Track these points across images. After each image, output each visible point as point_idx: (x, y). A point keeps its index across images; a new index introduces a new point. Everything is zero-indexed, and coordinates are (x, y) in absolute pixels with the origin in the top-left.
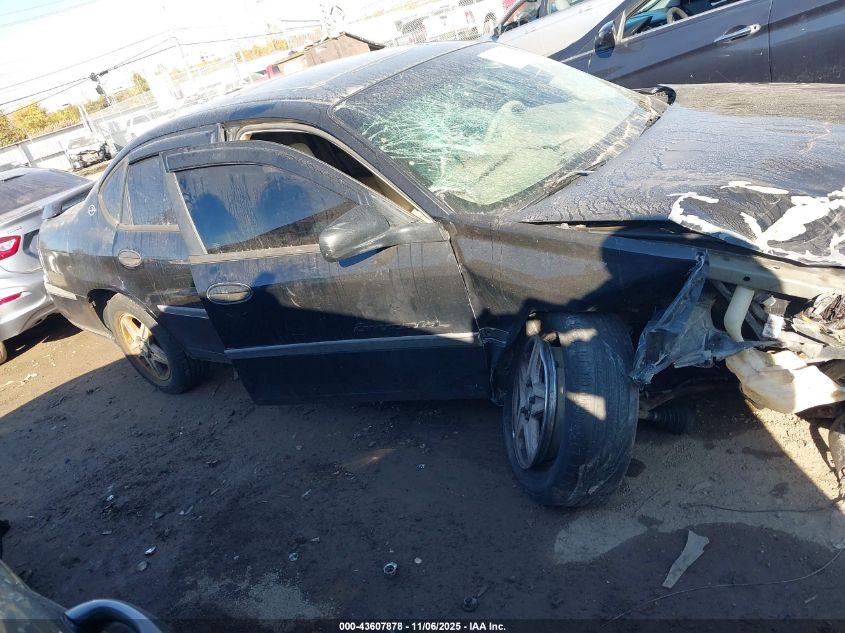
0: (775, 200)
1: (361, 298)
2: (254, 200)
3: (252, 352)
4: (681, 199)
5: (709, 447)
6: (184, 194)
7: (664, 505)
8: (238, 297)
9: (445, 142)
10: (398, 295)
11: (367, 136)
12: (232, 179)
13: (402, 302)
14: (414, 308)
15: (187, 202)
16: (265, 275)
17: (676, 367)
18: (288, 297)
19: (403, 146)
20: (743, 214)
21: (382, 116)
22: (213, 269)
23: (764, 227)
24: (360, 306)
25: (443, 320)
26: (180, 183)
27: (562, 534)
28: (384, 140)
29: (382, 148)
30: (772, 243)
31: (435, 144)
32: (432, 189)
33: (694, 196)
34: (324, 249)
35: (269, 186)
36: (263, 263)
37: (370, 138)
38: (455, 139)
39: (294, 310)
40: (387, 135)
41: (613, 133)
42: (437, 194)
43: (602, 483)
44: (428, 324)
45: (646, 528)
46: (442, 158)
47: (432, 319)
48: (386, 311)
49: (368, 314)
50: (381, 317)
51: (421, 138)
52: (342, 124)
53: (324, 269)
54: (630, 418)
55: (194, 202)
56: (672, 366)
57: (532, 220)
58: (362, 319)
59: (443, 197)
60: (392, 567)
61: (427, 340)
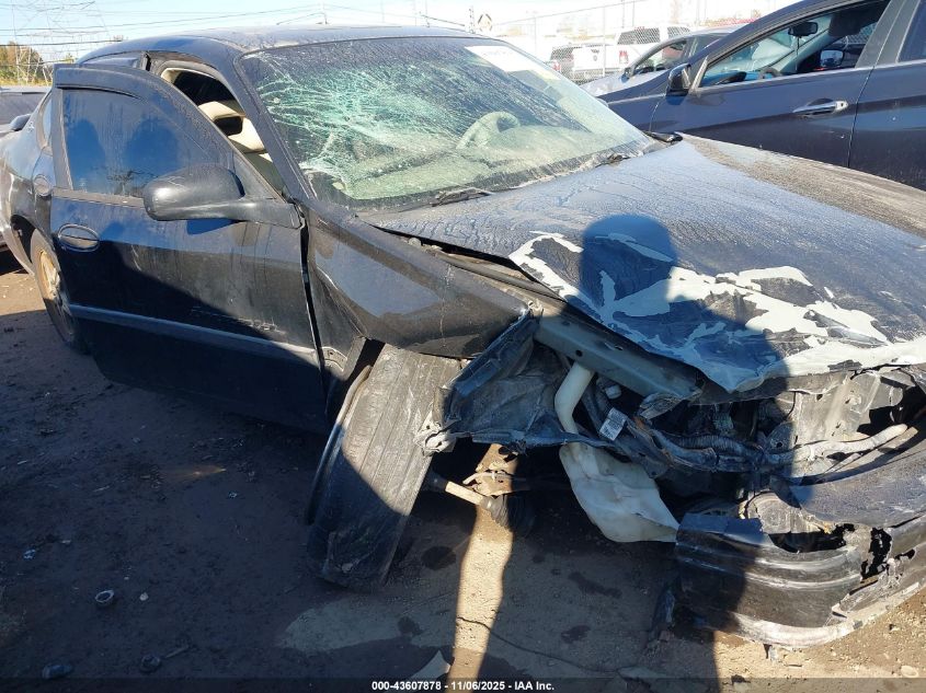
0: (652, 265)
1: (200, 276)
2: (125, 137)
3: (95, 313)
4: (539, 239)
5: (538, 560)
6: (65, 116)
7: (438, 613)
8: (88, 244)
9: (346, 119)
10: (237, 283)
11: (262, 92)
12: (111, 108)
13: (239, 292)
14: (251, 303)
15: (66, 125)
16: (116, 227)
17: (475, 441)
18: (131, 257)
19: (295, 111)
20: (603, 273)
21: (293, 77)
22: (71, 207)
23: (621, 293)
24: (198, 285)
25: (281, 325)
26: (65, 102)
27: (310, 613)
28: (276, 100)
29: (270, 108)
30: (619, 315)
31: (335, 119)
32: (303, 165)
33: (558, 238)
34: (148, 202)
35: (143, 124)
36: (117, 212)
37: (262, 96)
38: (363, 120)
39: (135, 272)
40: (285, 97)
41: (564, 164)
42: (306, 173)
43: (357, 561)
44: (265, 327)
45: (399, 634)
46: (331, 135)
47: (268, 320)
48: (222, 297)
49: (205, 297)
50: (217, 304)
51: (321, 108)
52: (242, 73)
53: (171, 232)
54: (404, 489)
55: (72, 126)
56: (470, 438)
57: (384, 226)
58: (199, 302)
59: (311, 177)
60: (108, 595)
61: (261, 345)
